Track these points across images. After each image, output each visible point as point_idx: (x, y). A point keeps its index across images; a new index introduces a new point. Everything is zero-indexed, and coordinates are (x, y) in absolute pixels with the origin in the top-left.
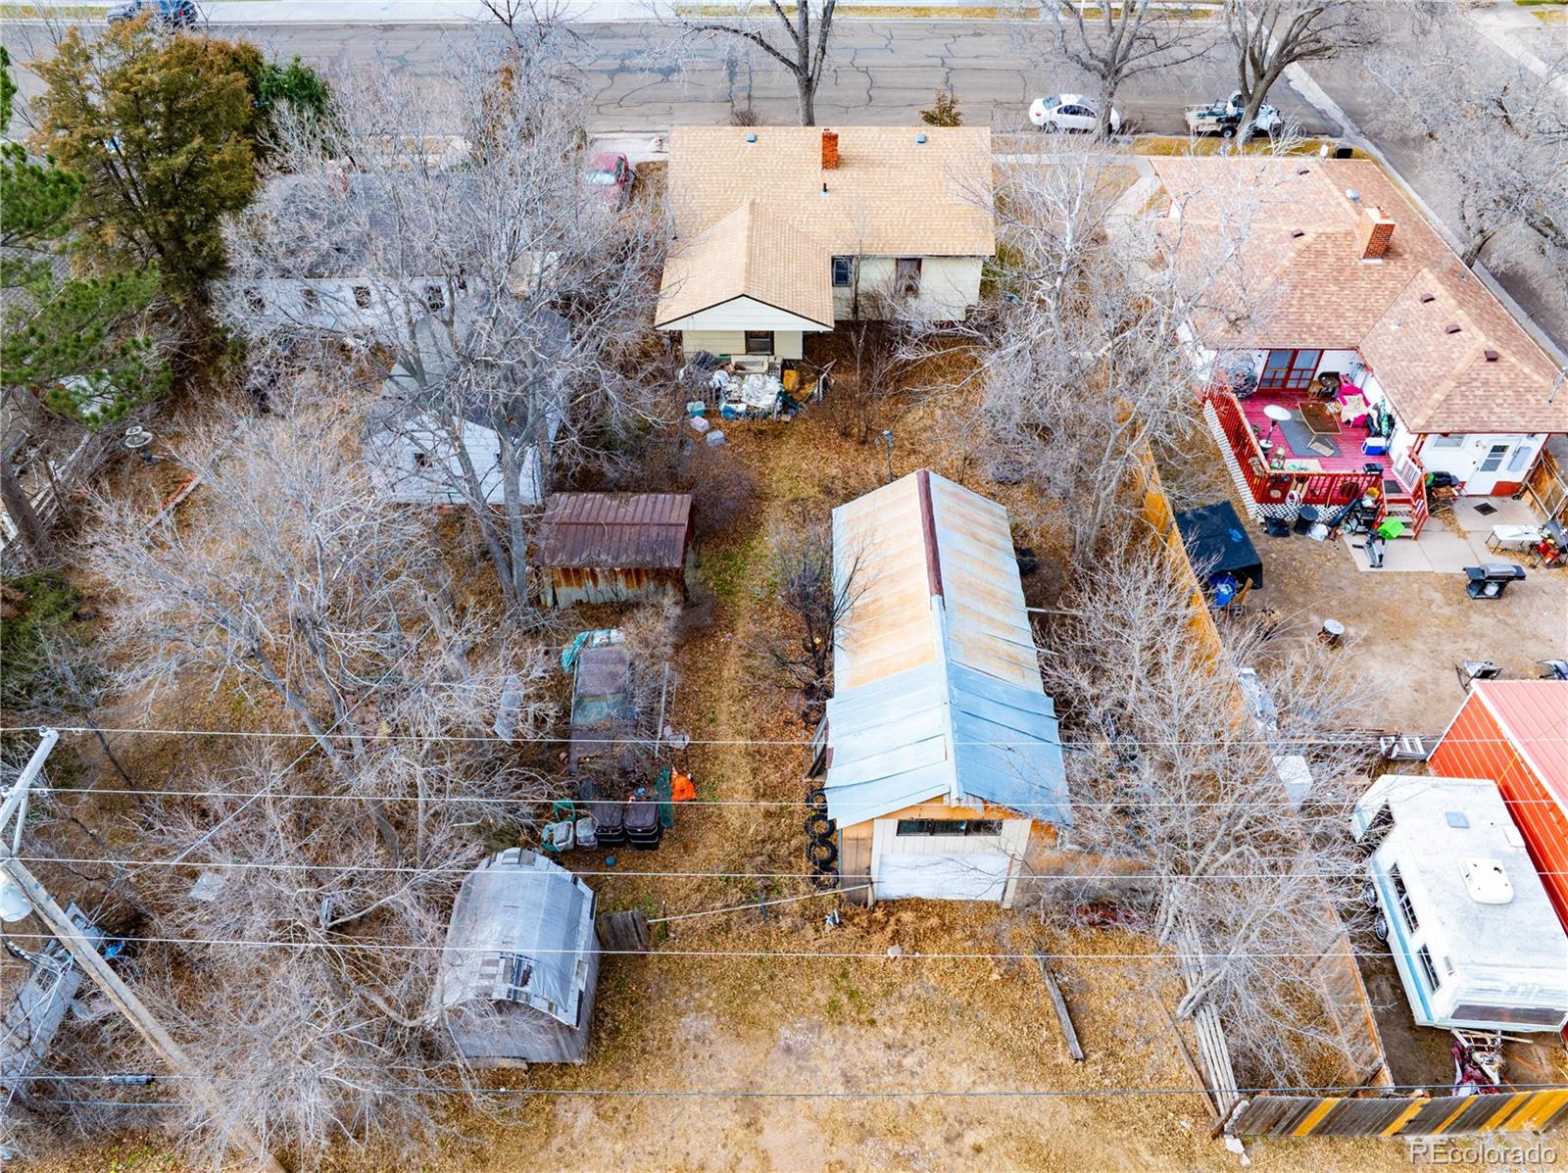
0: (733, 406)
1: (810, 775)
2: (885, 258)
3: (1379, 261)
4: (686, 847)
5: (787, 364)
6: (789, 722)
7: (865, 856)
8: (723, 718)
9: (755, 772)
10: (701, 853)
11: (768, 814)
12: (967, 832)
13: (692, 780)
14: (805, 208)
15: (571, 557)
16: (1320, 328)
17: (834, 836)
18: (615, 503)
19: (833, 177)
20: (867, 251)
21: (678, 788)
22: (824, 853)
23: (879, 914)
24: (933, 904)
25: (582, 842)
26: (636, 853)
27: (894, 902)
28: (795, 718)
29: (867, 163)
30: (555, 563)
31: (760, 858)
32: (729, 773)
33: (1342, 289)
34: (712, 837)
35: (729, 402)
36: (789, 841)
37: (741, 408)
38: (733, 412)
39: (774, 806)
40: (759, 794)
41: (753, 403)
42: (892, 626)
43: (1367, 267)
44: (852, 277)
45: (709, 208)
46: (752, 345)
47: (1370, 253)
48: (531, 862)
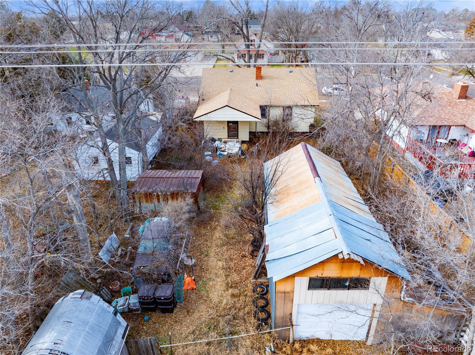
0: (222, 153)
1: (255, 278)
2: (279, 107)
3: (464, 100)
4: (188, 312)
5: (243, 142)
6: (244, 256)
7: (289, 305)
8: (212, 254)
9: (227, 276)
10: (196, 315)
11: (233, 296)
12: (349, 288)
13: (194, 280)
14: (250, 91)
15: (149, 188)
16: (448, 119)
17: (269, 307)
18: (171, 173)
19: (260, 82)
20: (273, 104)
21: (186, 282)
22: (263, 315)
23: (297, 346)
24: (328, 342)
25: (132, 307)
26: (161, 315)
27: (304, 341)
28: (247, 254)
29: (271, 78)
30: (142, 191)
31: (228, 317)
32: (214, 277)
33: (453, 108)
34: (203, 307)
35: (221, 151)
36: (244, 308)
37: (225, 153)
38: (222, 155)
39: (236, 291)
40: (229, 286)
41: (230, 152)
42: (296, 192)
43: (460, 102)
44: (267, 114)
45: (215, 91)
46: (230, 135)
47: (460, 97)
48: (89, 298)
